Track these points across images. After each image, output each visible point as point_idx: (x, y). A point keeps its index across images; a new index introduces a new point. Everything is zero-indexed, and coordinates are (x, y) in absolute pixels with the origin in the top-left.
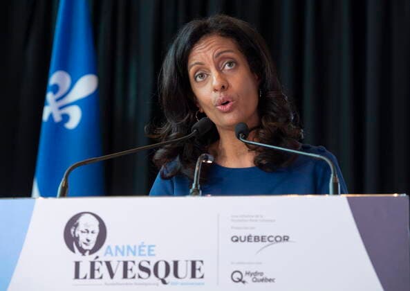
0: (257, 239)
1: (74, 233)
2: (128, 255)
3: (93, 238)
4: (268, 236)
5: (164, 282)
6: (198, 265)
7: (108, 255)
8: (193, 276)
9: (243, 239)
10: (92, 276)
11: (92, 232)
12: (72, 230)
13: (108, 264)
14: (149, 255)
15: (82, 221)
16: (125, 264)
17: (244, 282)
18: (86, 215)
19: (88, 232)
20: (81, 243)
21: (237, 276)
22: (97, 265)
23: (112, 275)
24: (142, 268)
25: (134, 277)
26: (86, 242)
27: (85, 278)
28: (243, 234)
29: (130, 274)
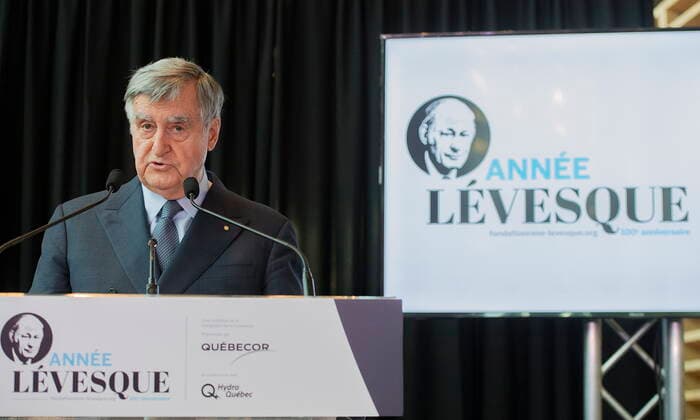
0: (231, 347)
1: (13, 337)
2: (78, 364)
3: (37, 344)
4: (244, 344)
5: (122, 396)
6: (162, 377)
7: (55, 365)
8: (157, 389)
9: (215, 347)
10: (36, 389)
11: (35, 337)
12: (11, 334)
13: (55, 375)
14: (104, 364)
15: (21, 323)
16: (76, 375)
17: (216, 397)
18: (28, 316)
19: (30, 336)
20: (21, 350)
21: (208, 390)
22: (41, 376)
23: (59, 388)
24: (95, 380)
25: (86, 391)
26: (27, 348)
27: (27, 391)
28: (215, 341)
29: (81, 387)
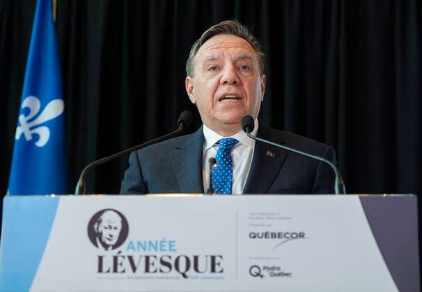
0: (274, 235)
1: (98, 229)
2: (150, 249)
3: (116, 234)
4: (284, 232)
5: (184, 276)
6: (217, 260)
7: (131, 250)
8: (213, 270)
9: (260, 236)
10: (115, 270)
11: (115, 228)
12: (96, 226)
13: (131, 258)
14: (170, 250)
15: (105, 217)
16: (147, 258)
17: (262, 276)
18: (109, 212)
19: (111, 228)
20: (104, 238)
21: (255, 270)
22: (120, 260)
23: (134, 269)
24: (163, 263)
25: (156, 271)
26: (109, 237)
27: (108, 271)
28: (261, 230)
29: (152, 268)
